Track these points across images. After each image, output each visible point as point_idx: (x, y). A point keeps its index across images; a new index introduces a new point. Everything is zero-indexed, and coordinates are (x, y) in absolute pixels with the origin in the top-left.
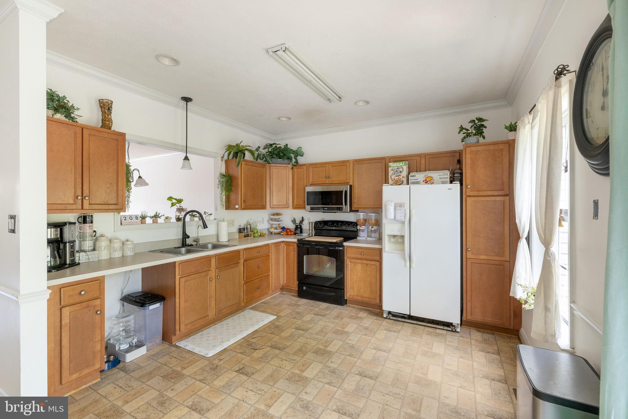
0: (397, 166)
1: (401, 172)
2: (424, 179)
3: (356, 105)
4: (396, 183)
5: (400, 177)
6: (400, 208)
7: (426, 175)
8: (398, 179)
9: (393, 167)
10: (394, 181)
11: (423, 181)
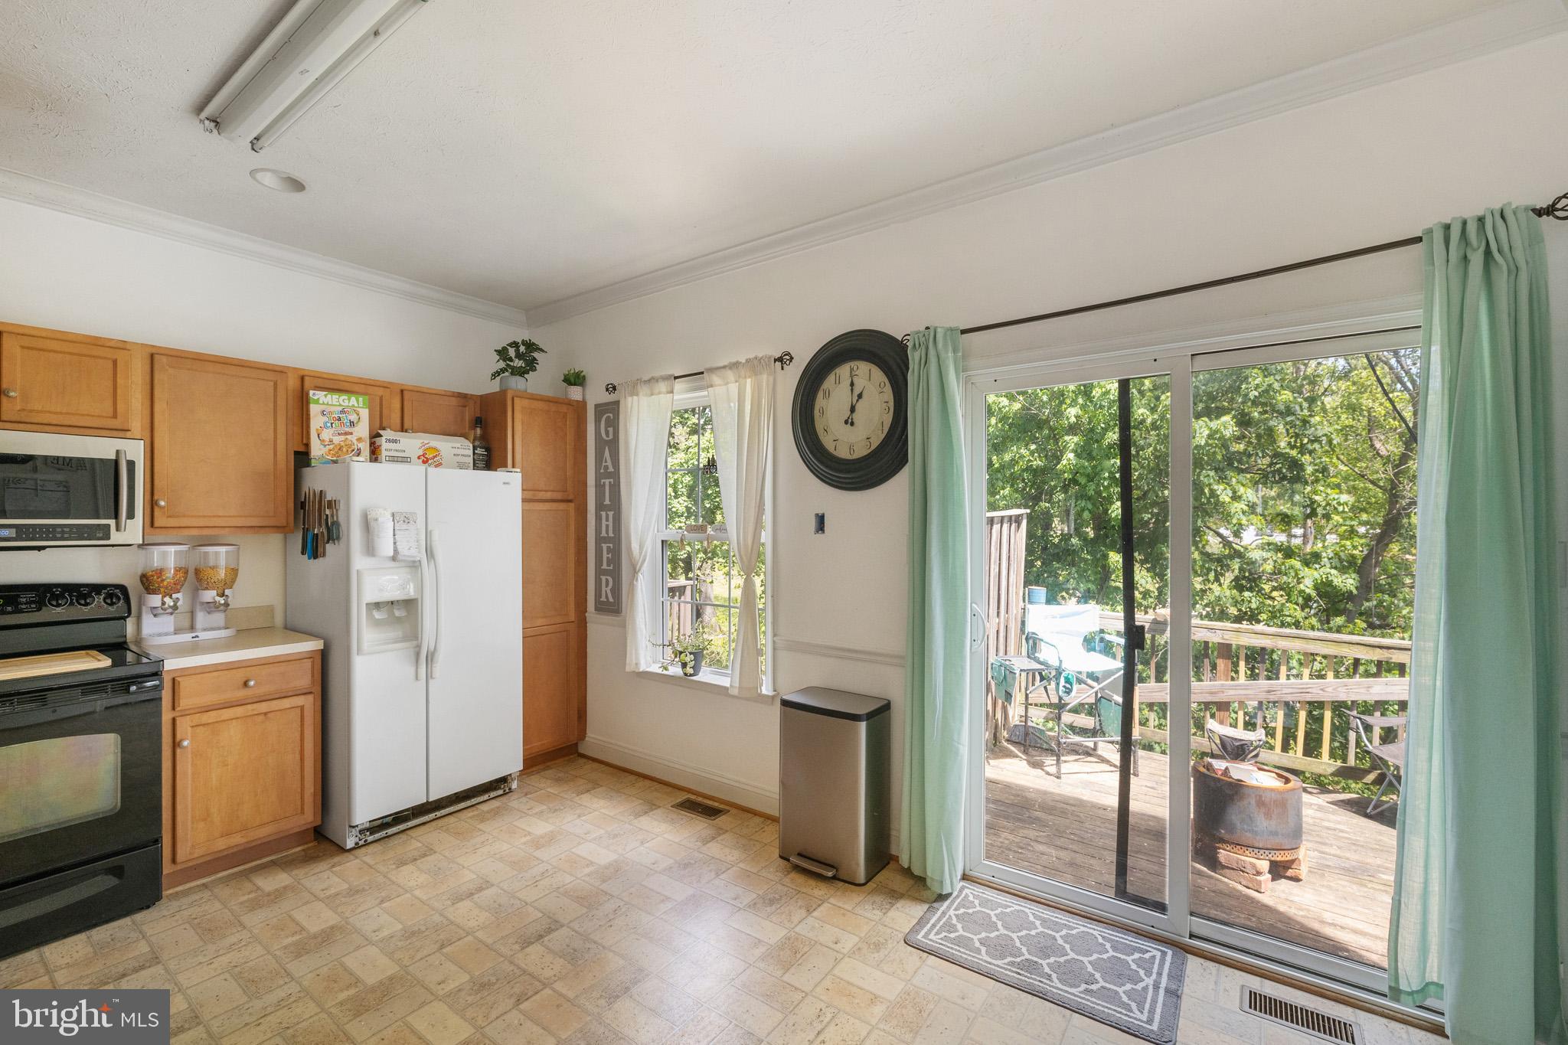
0: (340, 405)
1: (352, 424)
2: (421, 453)
3: (255, 179)
4: (337, 453)
5: (349, 437)
6: (405, 526)
7: (426, 442)
8: (342, 444)
9: (328, 404)
10: (331, 447)
11: (419, 458)
